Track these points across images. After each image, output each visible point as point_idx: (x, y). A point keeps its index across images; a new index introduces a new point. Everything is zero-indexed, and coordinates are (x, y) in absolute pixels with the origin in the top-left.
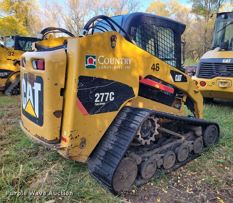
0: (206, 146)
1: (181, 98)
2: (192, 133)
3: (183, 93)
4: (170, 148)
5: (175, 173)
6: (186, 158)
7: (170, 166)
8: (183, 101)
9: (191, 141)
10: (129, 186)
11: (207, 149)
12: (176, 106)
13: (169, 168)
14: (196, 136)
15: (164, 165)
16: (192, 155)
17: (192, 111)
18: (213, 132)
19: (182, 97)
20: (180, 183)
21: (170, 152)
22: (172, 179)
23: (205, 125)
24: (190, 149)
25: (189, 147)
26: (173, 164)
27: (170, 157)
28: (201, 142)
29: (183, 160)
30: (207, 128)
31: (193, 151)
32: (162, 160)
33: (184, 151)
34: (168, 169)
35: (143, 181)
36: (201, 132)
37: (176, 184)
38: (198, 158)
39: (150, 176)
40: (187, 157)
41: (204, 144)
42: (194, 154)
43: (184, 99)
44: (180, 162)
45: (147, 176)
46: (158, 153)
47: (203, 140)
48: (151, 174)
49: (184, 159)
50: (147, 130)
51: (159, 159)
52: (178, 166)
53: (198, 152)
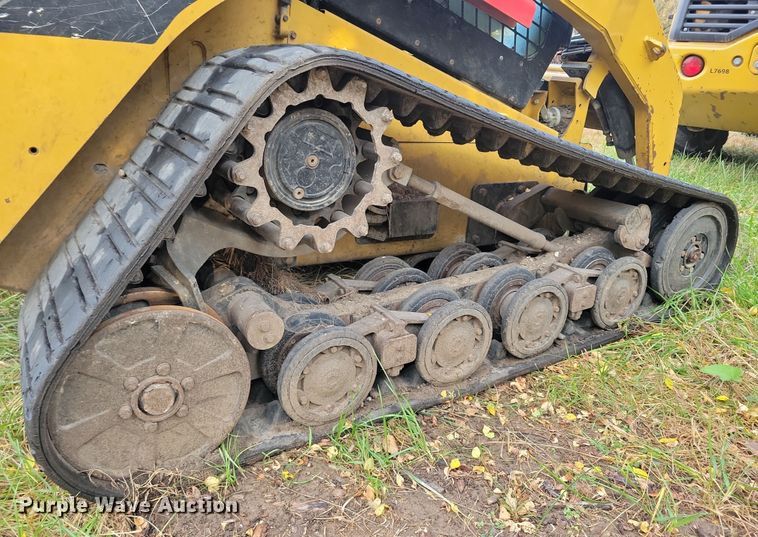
0: (658, 300)
1: (578, 81)
2: (602, 236)
3: (588, 54)
4: (478, 288)
5: (477, 404)
6: (548, 342)
7: (457, 370)
8: (586, 94)
9: (589, 268)
10: (197, 453)
11: (660, 309)
12: (549, 115)
13: (451, 377)
14: (618, 250)
15: (421, 365)
16: (582, 332)
17: (625, 150)
18: (705, 238)
19: (583, 74)
20: (481, 464)
21: (465, 307)
22: (450, 437)
23: (668, 204)
24: (573, 304)
25: (570, 296)
26: (472, 364)
27: (465, 332)
28: (639, 280)
29: (531, 350)
30: (679, 215)
31: (588, 314)
32: (410, 339)
33: (544, 308)
34: (445, 385)
35: (288, 434)
36: (647, 233)
37: (456, 463)
38: (609, 346)
39: (337, 411)
40: (558, 339)
41: (647, 290)
42: (595, 326)
43: (593, 85)
44: (516, 358)
45: (315, 410)
46: (406, 306)
47: (649, 269)
48: (345, 403)
49: (539, 346)
50: (326, 174)
51: (392, 334)
52: (499, 372)
53: (612, 321)
